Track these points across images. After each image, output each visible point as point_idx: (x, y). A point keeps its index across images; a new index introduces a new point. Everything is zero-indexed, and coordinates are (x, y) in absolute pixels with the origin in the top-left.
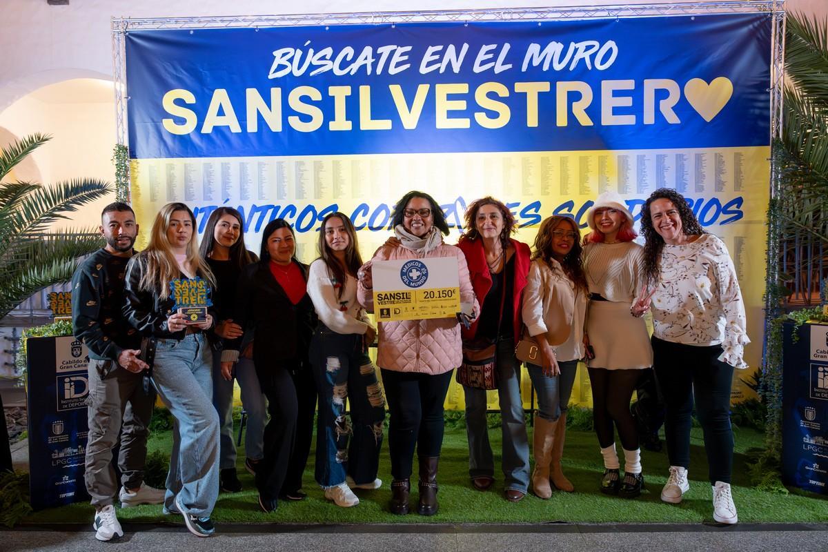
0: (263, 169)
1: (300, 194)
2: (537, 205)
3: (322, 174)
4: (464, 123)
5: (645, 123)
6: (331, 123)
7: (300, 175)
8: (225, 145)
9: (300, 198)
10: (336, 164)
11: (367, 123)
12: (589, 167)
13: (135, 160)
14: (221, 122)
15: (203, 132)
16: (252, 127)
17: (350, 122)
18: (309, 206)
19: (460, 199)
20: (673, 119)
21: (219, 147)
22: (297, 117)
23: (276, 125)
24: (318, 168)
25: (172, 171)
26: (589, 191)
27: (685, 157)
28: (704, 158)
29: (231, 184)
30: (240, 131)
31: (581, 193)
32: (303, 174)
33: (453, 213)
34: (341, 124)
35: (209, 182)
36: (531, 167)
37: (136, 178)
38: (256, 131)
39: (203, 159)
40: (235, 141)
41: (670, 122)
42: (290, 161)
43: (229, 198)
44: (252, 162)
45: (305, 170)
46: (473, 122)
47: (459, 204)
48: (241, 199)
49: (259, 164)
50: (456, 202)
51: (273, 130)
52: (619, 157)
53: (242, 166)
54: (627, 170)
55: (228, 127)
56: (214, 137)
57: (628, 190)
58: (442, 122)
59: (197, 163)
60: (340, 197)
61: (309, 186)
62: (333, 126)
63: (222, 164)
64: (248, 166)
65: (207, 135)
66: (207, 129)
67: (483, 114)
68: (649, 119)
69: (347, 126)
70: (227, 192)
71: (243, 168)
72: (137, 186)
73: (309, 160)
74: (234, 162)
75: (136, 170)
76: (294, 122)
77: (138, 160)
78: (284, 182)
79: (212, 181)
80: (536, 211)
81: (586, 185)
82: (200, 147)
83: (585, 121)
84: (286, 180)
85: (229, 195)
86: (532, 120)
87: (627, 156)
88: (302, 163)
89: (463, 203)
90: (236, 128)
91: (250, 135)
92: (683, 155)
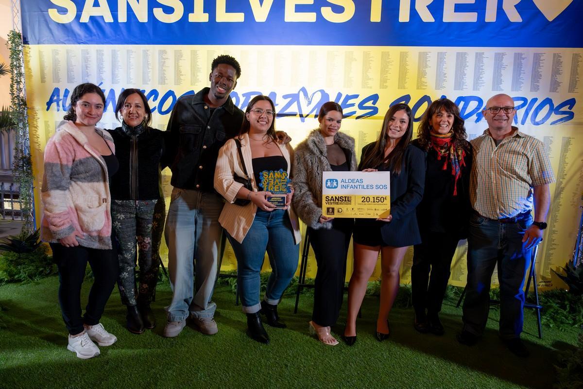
0: (132, 56)
1: (163, 80)
2: (375, 98)
3: (181, 63)
4: (311, 17)
5: (487, 20)
6: (190, 15)
7: (162, 64)
8: (100, 34)
9: (162, 84)
10: (194, 54)
11: (222, 16)
12: (428, 63)
13: (28, 45)
14: (96, 12)
15: (81, 21)
16: (122, 18)
17: (207, 15)
18: (170, 91)
19: (303, 90)
20: (515, 17)
21: (95, 35)
22: (161, 9)
23: (142, 16)
24: (178, 56)
25: (57, 56)
26: (426, 86)
27: (523, 56)
28: (542, 58)
29: (104, 69)
30: (112, 21)
31: (418, 88)
32: (165, 62)
33: (296, 103)
34: (199, 16)
35: (87, 67)
36: (372, 61)
37: (29, 62)
38: (125, 21)
39: (82, 46)
40: (108, 30)
41: (512, 20)
42: (154, 49)
43: (103, 81)
44: (122, 49)
45: (167, 59)
46: (320, 16)
47: (301, 94)
48: (113, 83)
49: (128, 51)
50: (299, 92)
51: (140, 21)
52: (458, 53)
53: (114, 52)
54: (465, 67)
55: (102, 17)
56: (91, 26)
57: (464, 87)
58: (291, 16)
59: (77, 49)
60: (196, 84)
61: (170, 74)
62: (192, 18)
63: (97, 51)
64: (118, 53)
65: (85, 24)
66: (85, 19)
67: (330, 9)
68: (491, 16)
69: (204, 18)
70: (101, 76)
71: (114, 54)
72: (30, 69)
73: (170, 49)
74: (107, 49)
75: (29, 55)
76: (158, 13)
77: (30, 46)
78: (149, 68)
79: (89, 66)
80: (374, 103)
81: (423, 79)
82: (79, 35)
83: (427, 17)
84: (150, 67)
85: (102, 79)
86: (376, 16)
87: (465, 53)
88: (164, 52)
89: (306, 94)
90: (109, 19)
91: (120, 25)
92: (522, 54)
